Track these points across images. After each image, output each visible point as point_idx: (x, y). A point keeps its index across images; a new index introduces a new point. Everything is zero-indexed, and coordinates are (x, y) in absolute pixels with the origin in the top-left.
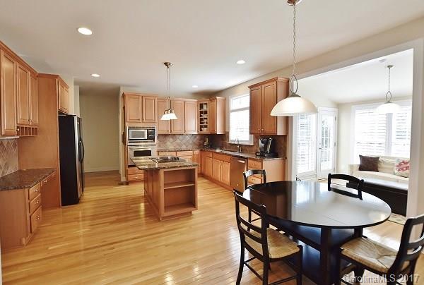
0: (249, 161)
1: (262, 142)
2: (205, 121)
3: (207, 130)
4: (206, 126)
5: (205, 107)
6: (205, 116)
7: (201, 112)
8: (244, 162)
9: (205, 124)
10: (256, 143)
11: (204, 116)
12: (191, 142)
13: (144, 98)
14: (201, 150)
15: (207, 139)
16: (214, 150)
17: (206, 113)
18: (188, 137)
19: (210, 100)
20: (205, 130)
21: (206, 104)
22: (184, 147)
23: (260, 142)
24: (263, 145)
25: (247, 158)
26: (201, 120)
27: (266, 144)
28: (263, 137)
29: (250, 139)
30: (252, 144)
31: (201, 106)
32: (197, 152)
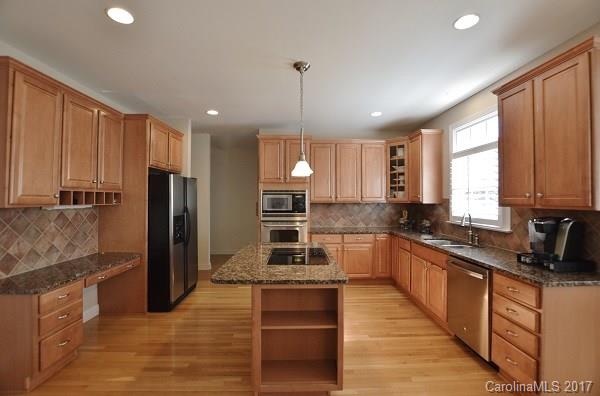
0: (497, 278)
1: (539, 228)
2: (401, 178)
3: (404, 196)
4: (402, 189)
5: (400, 153)
6: (399, 169)
7: (393, 163)
8: (480, 277)
9: (401, 184)
10: (519, 227)
11: (399, 171)
12: (374, 217)
13: (288, 142)
14: (391, 234)
15: (405, 213)
16: (413, 237)
17: (401, 163)
18: (369, 209)
19: (410, 139)
20: (400, 196)
21: (402, 146)
22: (361, 226)
23: (532, 228)
24: (541, 236)
25: (490, 269)
26: (393, 176)
27: (552, 234)
28: (541, 214)
29: (502, 216)
30: (508, 229)
31: (393, 151)
32: (382, 237)
